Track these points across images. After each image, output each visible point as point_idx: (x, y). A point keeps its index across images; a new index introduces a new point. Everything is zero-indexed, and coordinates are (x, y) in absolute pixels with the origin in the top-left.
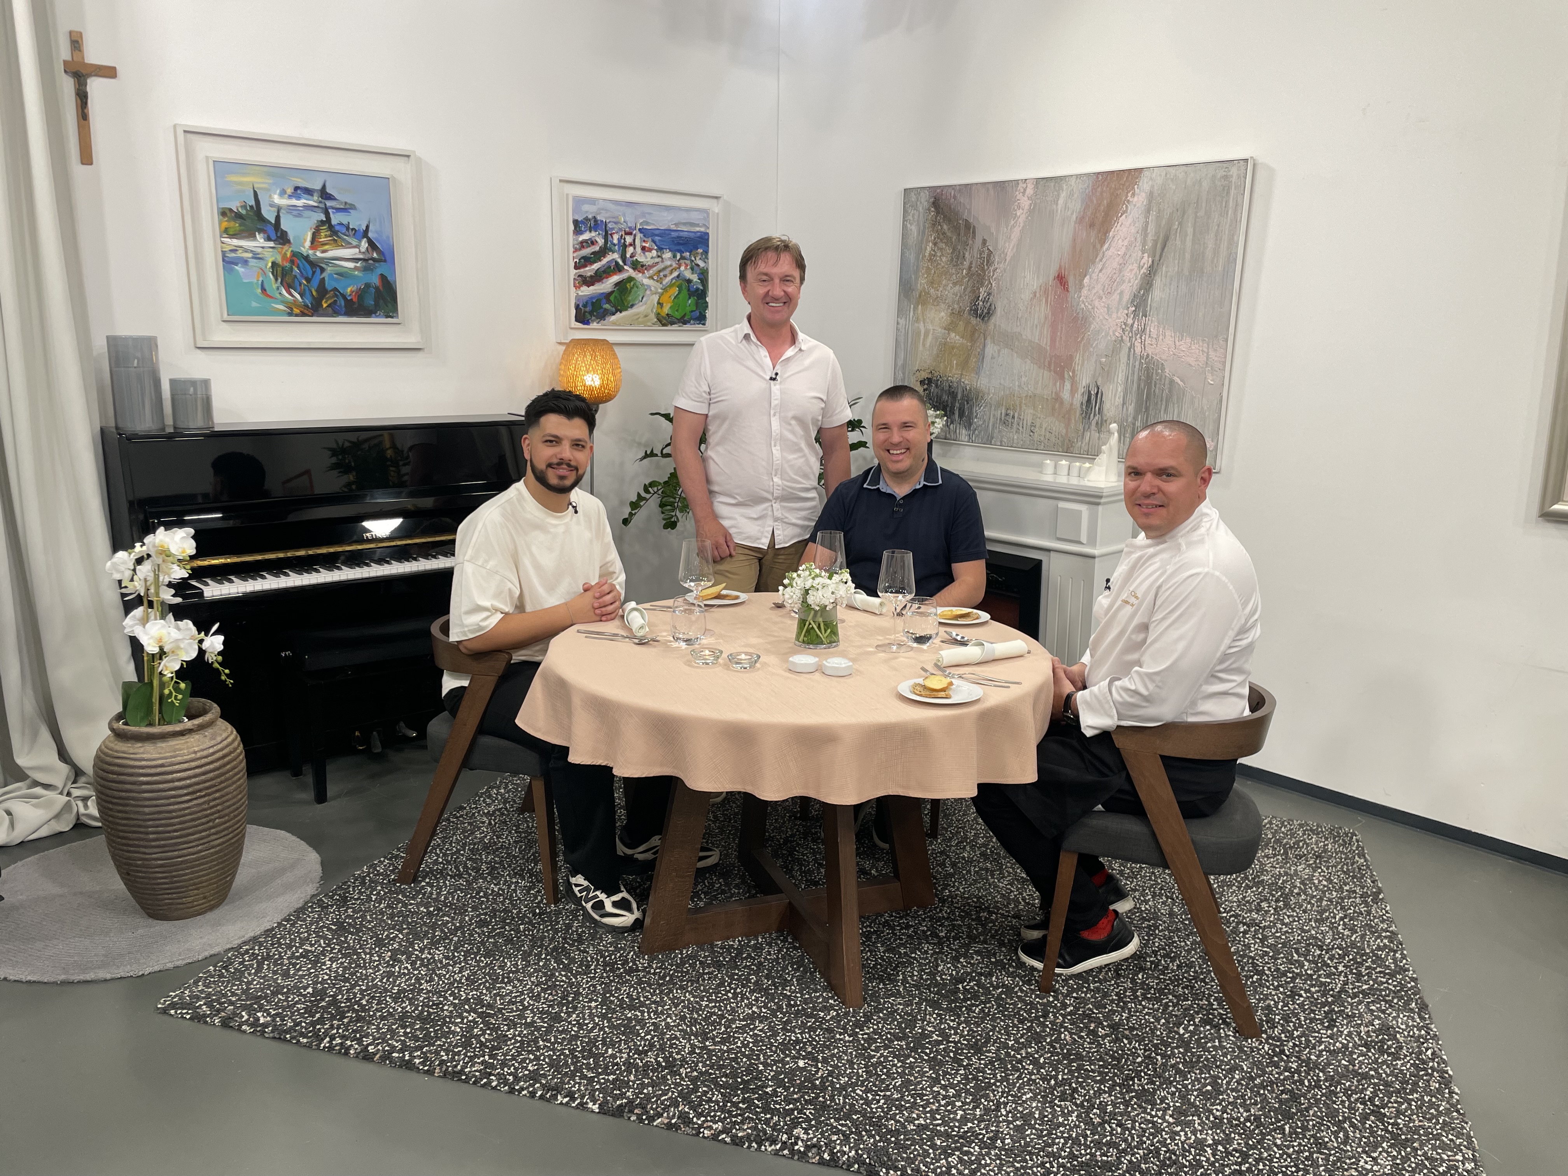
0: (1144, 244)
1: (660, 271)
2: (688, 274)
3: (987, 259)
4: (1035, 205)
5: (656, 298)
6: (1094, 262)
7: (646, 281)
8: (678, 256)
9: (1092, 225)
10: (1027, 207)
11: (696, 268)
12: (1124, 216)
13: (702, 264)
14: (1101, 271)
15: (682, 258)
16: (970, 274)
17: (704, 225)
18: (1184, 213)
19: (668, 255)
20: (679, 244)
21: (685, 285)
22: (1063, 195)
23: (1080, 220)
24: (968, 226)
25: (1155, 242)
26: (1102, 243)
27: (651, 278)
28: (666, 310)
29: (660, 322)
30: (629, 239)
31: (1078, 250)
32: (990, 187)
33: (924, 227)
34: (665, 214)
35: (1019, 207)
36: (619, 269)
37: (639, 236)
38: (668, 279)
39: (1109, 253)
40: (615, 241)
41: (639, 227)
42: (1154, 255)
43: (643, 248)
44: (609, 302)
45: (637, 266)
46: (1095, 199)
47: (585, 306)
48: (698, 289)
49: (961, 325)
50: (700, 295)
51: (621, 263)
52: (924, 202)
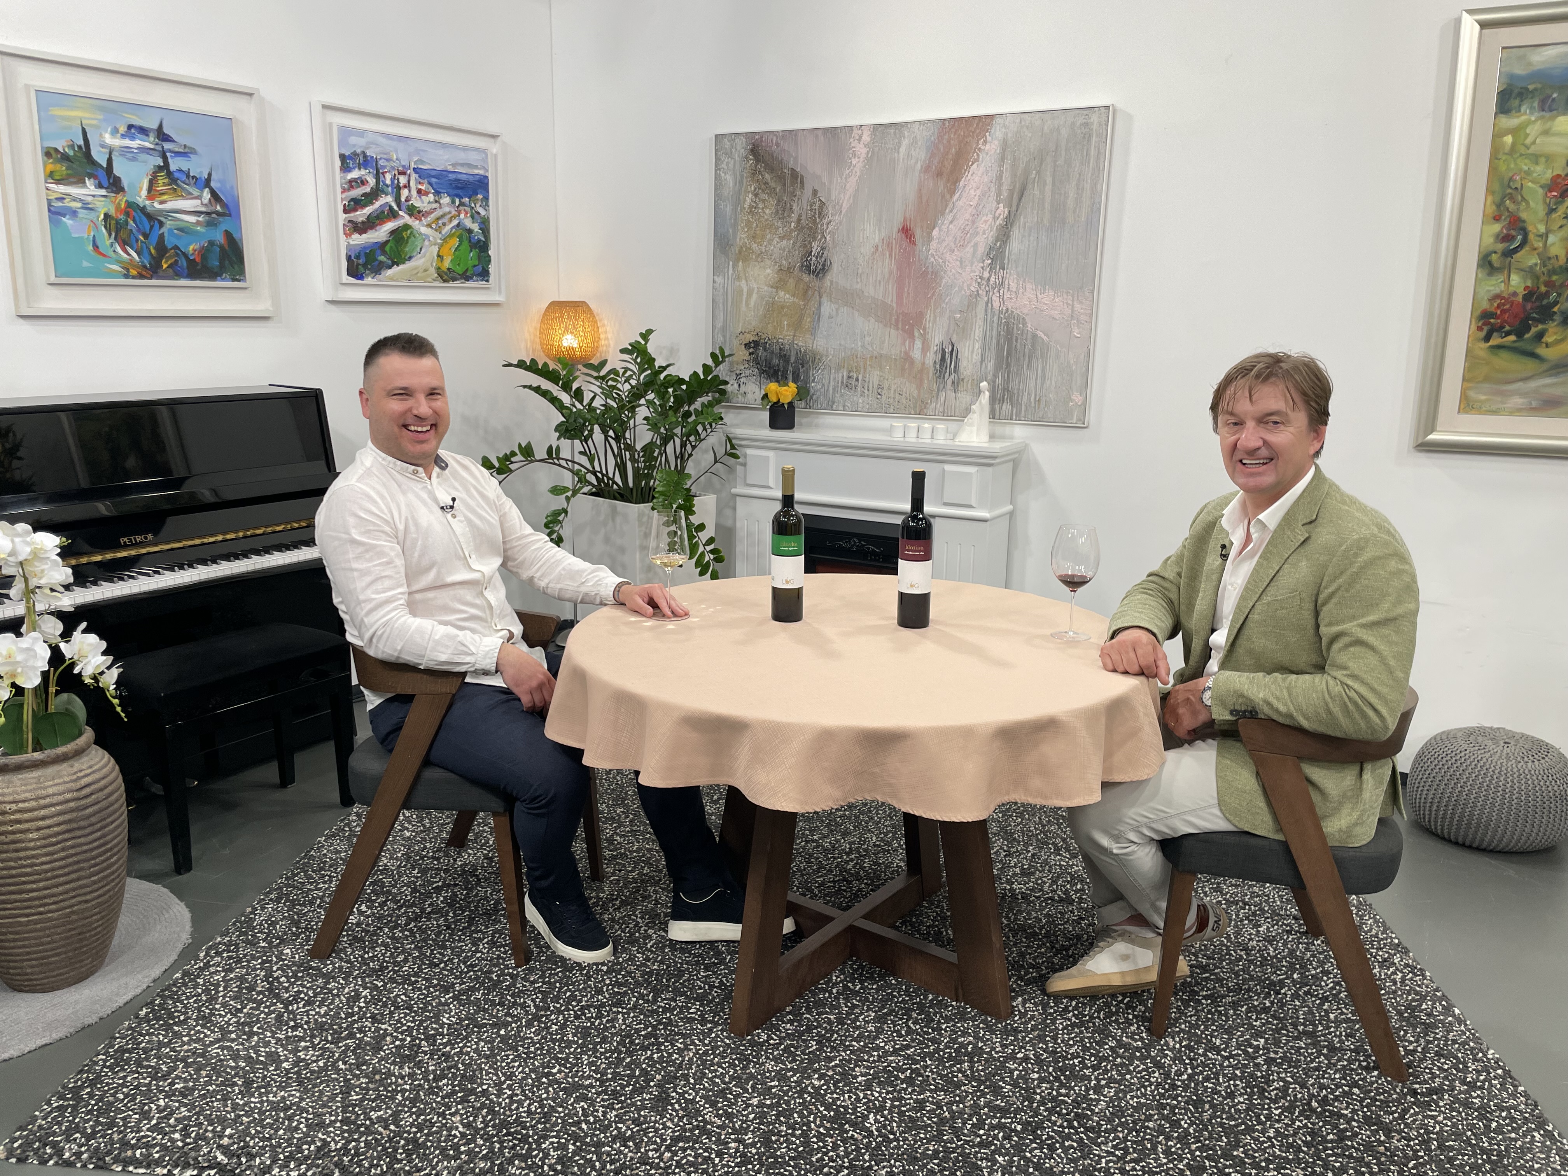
0: (999, 195)
1: (438, 219)
2: (468, 223)
3: (819, 211)
4: (873, 152)
5: (436, 251)
6: (943, 214)
7: (424, 230)
8: (457, 203)
9: (939, 174)
10: (863, 155)
11: (476, 216)
12: (975, 165)
13: (483, 212)
14: (951, 222)
15: (462, 204)
16: (799, 227)
17: (483, 167)
18: (1041, 164)
19: (446, 200)
21: (466, 235)
22: (905, 142)
23: (926, 169)
24: (794, 175)
25: (1011, 192)
26: (952, 193)
27: (429, 226)
28: (447, 264)
29: (442, 278)
30: (403, 180)
31: (924, 200)
32: (820, 133)
33: (742, 176)
34: (441, 152)
35: (854, 155)
36: (393, 215)
37: (414, 176)
38: (448, 228)
39: (960, 203)
40: (388, 182)
41: (413, 166)
42: (1010, 206)
43: (419, 191)
44: (384, 253)
45: (413, 211)
46: (941, 147)
47: (358, 257)
48: (479, 241)
49: (791, 282)
50: (482, 247)
51: (395, 208)
52: (741, 149)
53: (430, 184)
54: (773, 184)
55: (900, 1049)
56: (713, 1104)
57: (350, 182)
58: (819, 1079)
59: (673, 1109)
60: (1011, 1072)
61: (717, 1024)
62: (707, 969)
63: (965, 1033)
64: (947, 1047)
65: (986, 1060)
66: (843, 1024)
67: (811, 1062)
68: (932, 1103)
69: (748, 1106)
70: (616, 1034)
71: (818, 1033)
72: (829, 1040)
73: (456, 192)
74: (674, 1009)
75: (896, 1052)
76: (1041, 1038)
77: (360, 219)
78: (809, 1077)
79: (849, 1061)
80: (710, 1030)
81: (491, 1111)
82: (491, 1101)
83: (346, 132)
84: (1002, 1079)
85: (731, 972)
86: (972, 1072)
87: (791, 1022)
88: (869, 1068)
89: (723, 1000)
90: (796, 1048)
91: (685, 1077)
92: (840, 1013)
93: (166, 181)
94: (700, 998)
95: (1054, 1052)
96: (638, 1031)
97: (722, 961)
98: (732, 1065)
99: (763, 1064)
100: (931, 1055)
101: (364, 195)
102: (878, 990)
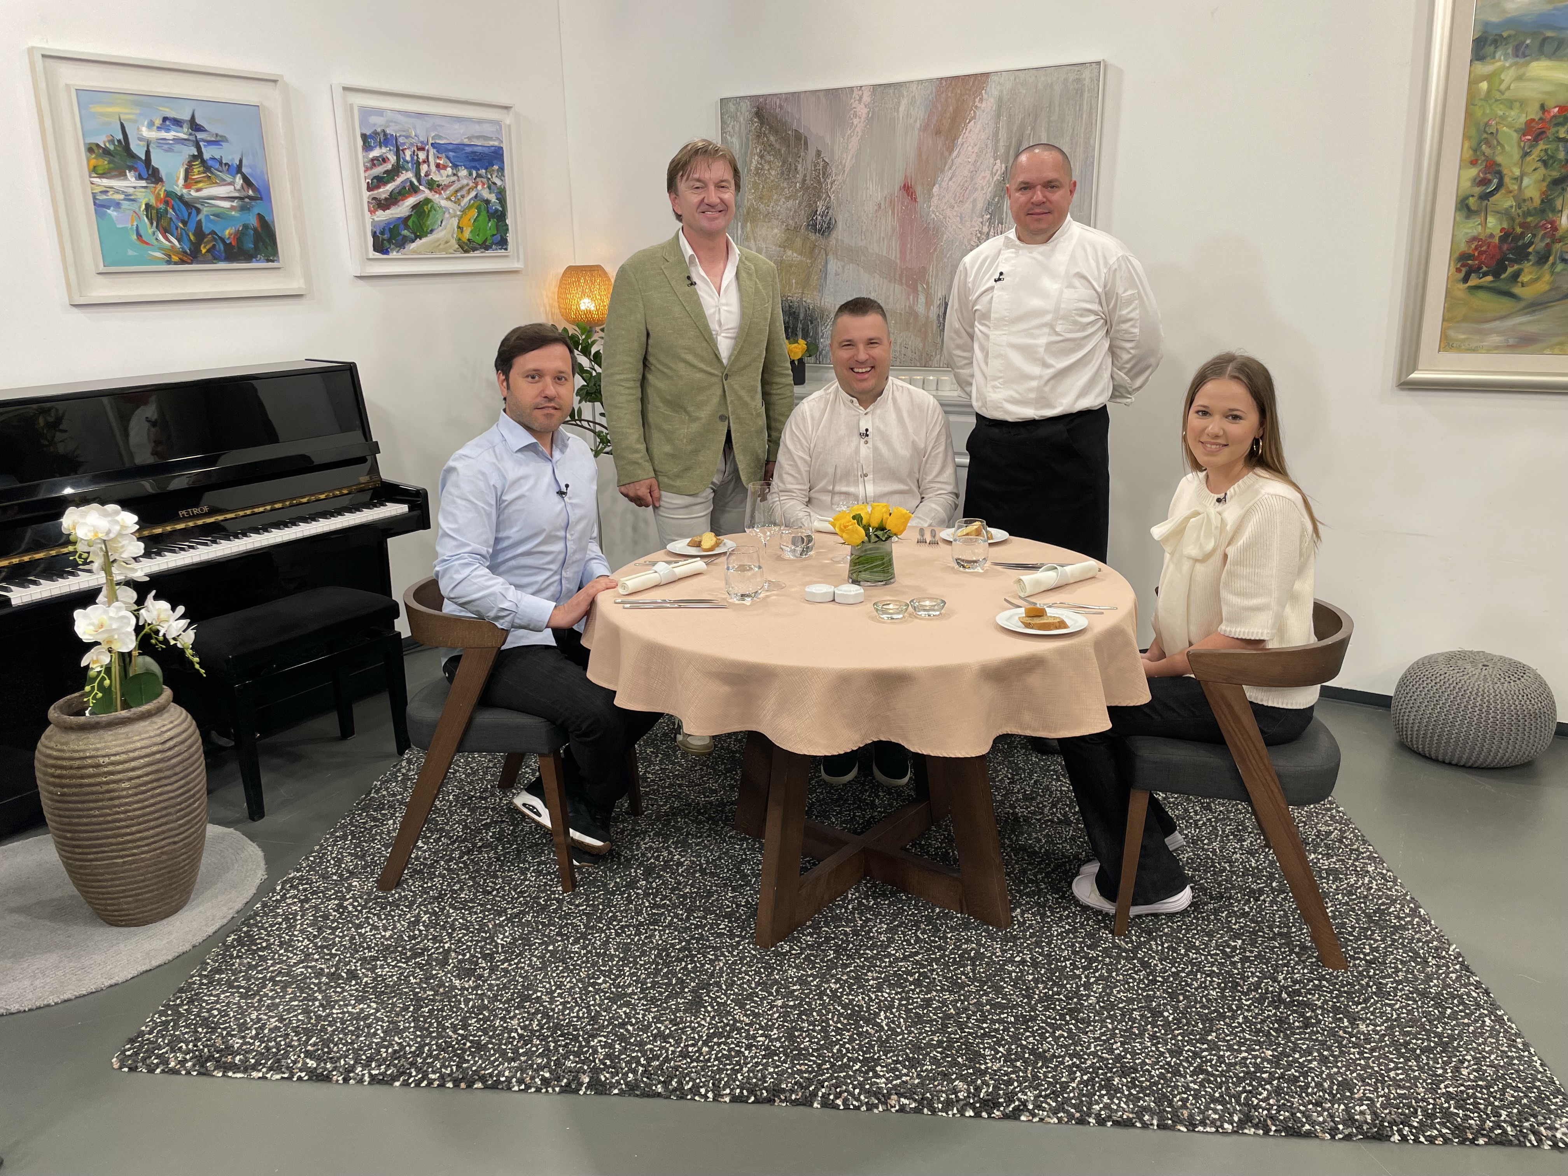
0: (996, 151)
1: (457, 191)
2: (486, 194)
3: (823, 171)
4: (874, 113)
5: (456, 223)
6: (942, 171)
7: (443, 203)
8: (474, 175)
9: (938, 132)
10: (864, 116)
11: (493, 186)
12: (972, 123)
13: (499, 183)
14: (951, 179)
15: (479, 176)
16: (804, 187)
17: (498, 139)
18: (1036, 121)
19: (463, 173)
20: (474, 160)
21: (484, 205)
22: (904, 102)
23: (925, 128)
24: (798, 136)
25: (1008, 149)
26: (951, 150)
27: (448, 199)
28: (467, 235)
29: (462, 248)
30: (422, 156)
31: (924, 157)
32: (821, 94)
33: (747, 139)
34: (457, 126)
35: (855, 115)
36: (414, 190)
37: (432, 151)
38: (466, 200)
39: (958, 161)
40: (408, 158)
41: (431, 141)
42: (1007, 162)
43: (438, 166)
44: (407, 227)
45: (433, 186)
46: (939, 106)
47: (382, 233)
48: (497, 210)
49: (799, 242)
50: (499, 216)
51: (416, 183)
52: (746, 111)
53: (448, 157)
54: (777, 146)
55: (909, 956)
56: (742, 1006)
57: (373, 160)
58: (835, 983)
59: (706, 1011)
60: (1010, 973)
61: (744, 938)
62: (734, 890)
63: (968, 941)
64: (951, 953)
65: (987, 964)
66: (858, 936)
67: (829, 969)
68: (938, 1001)
69: (772, 1007)
70: (654, 948)
71: (836, 944)
72: (845, 949)
73: (473, 164)
74: (705, 925)
75: (905, 958)
76: (1038, 944)
77: (383, 196)
78: (828, 982)
79: (863, 967)
80: (738, 943)
81: (545, 1015)
82: (545, 1007)
83: (366, 113)
84: (1003, 979)
85: (756, 893)
86: (974, 974)
87: (811, 934)
88: (880, 973)
89: (749, 917)
90: (816, 957)
91: (718, 984)
92: (855, 926)
93: (201, 169)
94: (728, 916)
95: (1049, 955)
96: (673, 945)
97: (748, 883)
98: (758, 973)
99: (786, 971)
100: (937, 960)
101: (386, 172)
102: (889, 905)
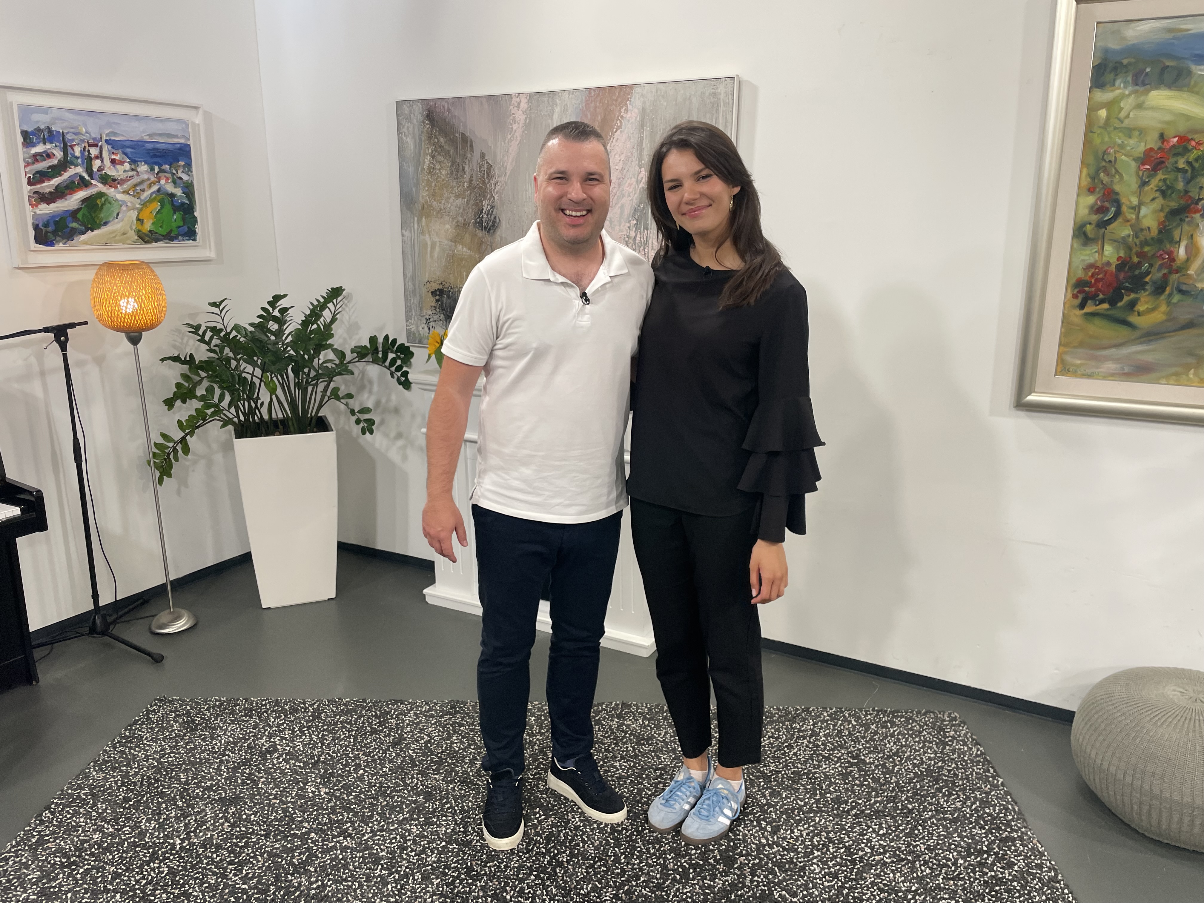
0: (640, 159)
1: (136, 185)
2: (170, 188)
3: (487, 172)
4: (530, 118)
5: (134, 215)
7: (120, 197)
8: (157, 169)
10: (522, 121)
11: (178, 181)
12: (619, 131)
13: (185, 177)
15: (161, 171)
16: (472, 187)
17: (184, 137)
19: (143, 168)
20: (155, 156)
21: (167, 199)
22: (558, 107)
24: (464, 139)
27: (126, 192)
28: (148, 226)
29: (143, 239)
30: (94, 152)
32: (485, 99)
33: (420, 140)
34: (135, 124)
35: (515, 121)
36: (86, 183)
37: (106, 148)
38: (147, 194)
40: (78, 154)
41: (104, 138)
43: (112, 161)
44: (76, 220)
45: (107, 180)
47: (45, 225)
48: (183, 204)
49: (467, 238)
50: (187, 209)
51: (88, 177)
52: (418, 114)
54: (447, 147)
57: (34, 156)
73: (155, 160)
77: (47, 190)
83: (26, 110)
101: (51, 167)
